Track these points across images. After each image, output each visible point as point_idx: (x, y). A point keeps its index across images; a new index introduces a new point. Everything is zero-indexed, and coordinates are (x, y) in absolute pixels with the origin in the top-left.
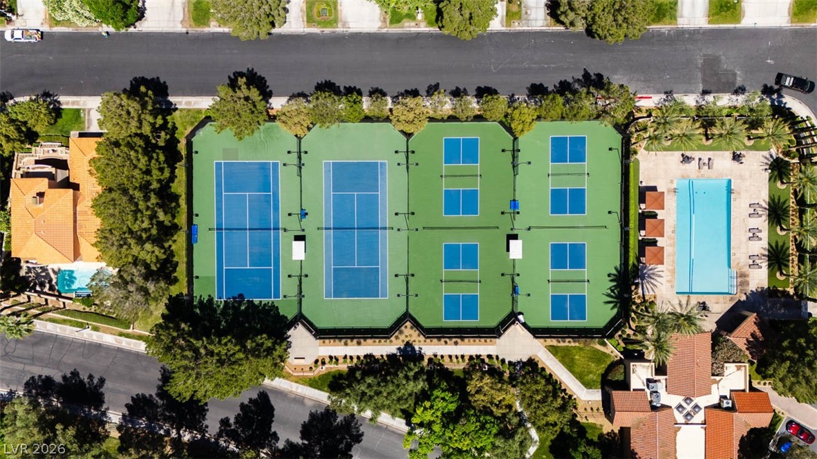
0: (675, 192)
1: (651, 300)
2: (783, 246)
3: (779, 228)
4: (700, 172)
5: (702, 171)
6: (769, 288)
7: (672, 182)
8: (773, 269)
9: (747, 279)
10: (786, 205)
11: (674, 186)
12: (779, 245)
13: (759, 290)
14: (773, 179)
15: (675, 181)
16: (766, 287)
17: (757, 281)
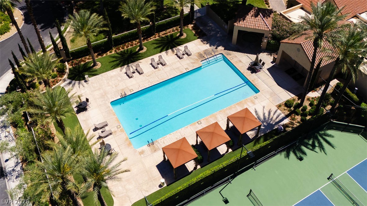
0: (153, 143)
1: (286, 108)
2: (156, 44)
3: (141, 52)
4: (115, 132)
5: (113, 130)
6: (198, 38)
7: (142, 153)
8: (180, 42)
9: (202, 53)
10: (116, 55)
11: (145, 147)
12: (157, 46)
13: (205, 42)
14: (93, 73)
15: (140, 149)
16: (199, 40)
17: (199, 46)
